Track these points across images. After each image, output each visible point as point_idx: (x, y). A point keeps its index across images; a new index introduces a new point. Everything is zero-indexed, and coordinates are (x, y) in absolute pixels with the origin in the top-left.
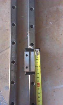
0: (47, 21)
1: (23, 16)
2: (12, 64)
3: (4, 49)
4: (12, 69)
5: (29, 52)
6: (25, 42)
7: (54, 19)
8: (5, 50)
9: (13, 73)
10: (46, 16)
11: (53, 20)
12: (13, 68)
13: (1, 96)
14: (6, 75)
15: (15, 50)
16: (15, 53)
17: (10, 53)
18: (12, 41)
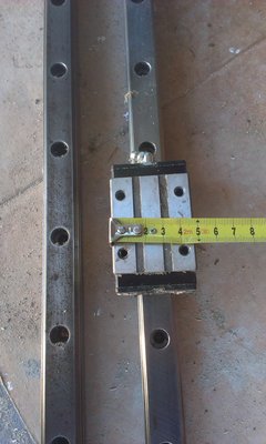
0: (213, 45)
1: (104, 38)
2: (56, 245)
3: (24, 186)
4: (57, 269)
5: (130, 179)
6: (117, 148)
7: (248, 33)
8: (25, 189)
9: (61, 289)
10: (210, 25)
11: (243, 39)
12: (60, 262)
13: (9, 407)
14: (33, 305)
15: (68, 178)
16: (68, 194)
17: (45, 197)
18: (55, 141)
